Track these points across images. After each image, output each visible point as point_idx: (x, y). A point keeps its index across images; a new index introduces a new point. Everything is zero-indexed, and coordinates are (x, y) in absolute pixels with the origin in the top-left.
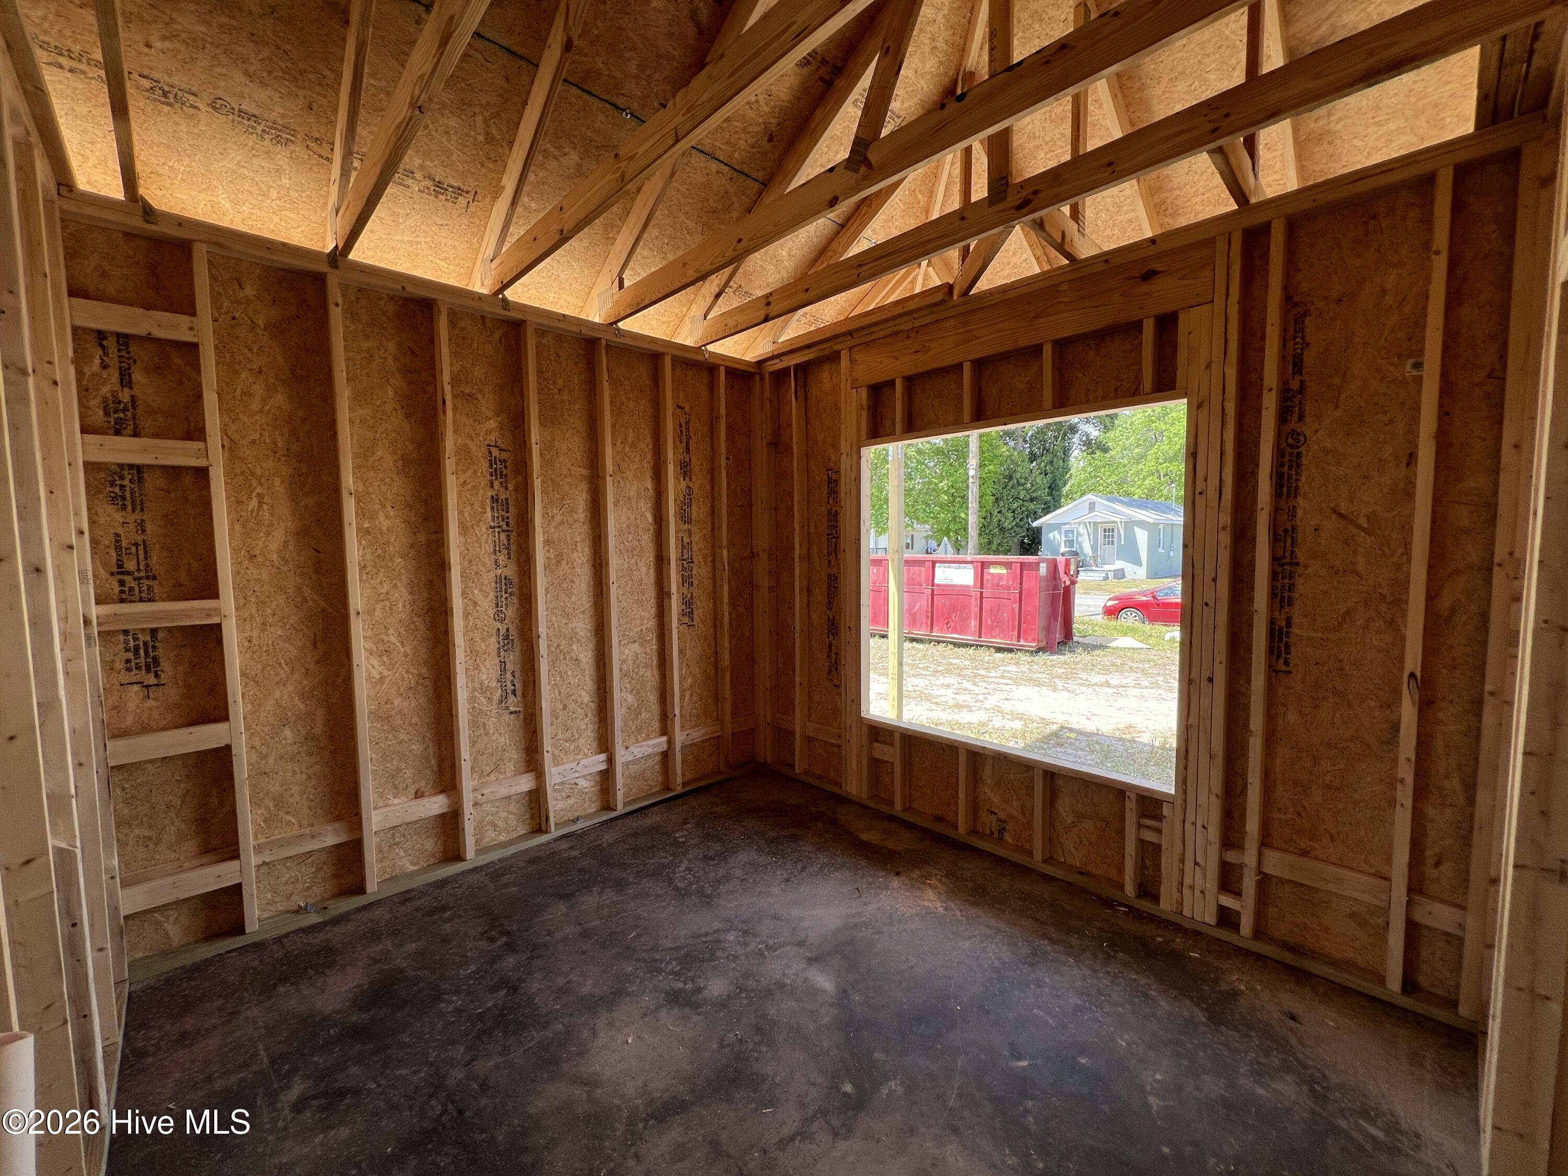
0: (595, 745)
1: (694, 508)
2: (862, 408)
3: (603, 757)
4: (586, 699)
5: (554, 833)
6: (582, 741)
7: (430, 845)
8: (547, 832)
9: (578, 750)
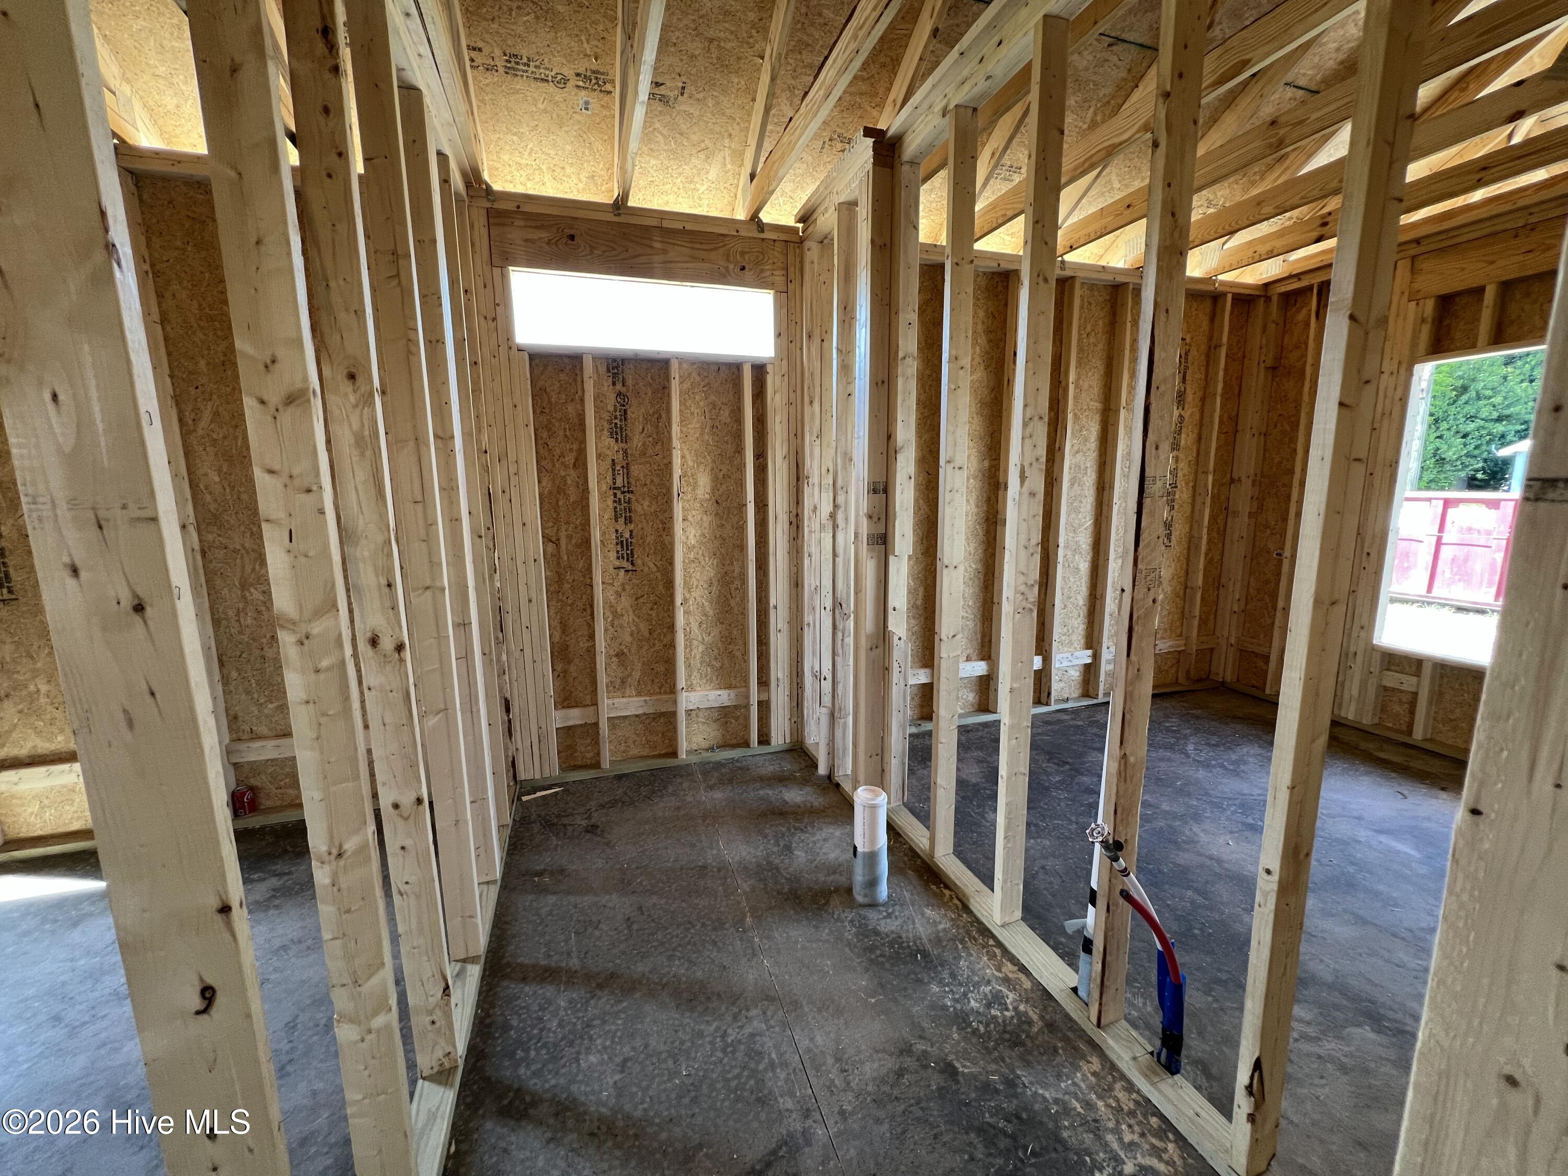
0: (1082, 641)
1: (1183, 436)
2: (1423, 321)
3: (1089, 652)
4: (1081, 603)
5: (1054, 707)
6: (1074, 637)
7: (971, 697)
8: (1047, 704)
9: (1071, 643)
